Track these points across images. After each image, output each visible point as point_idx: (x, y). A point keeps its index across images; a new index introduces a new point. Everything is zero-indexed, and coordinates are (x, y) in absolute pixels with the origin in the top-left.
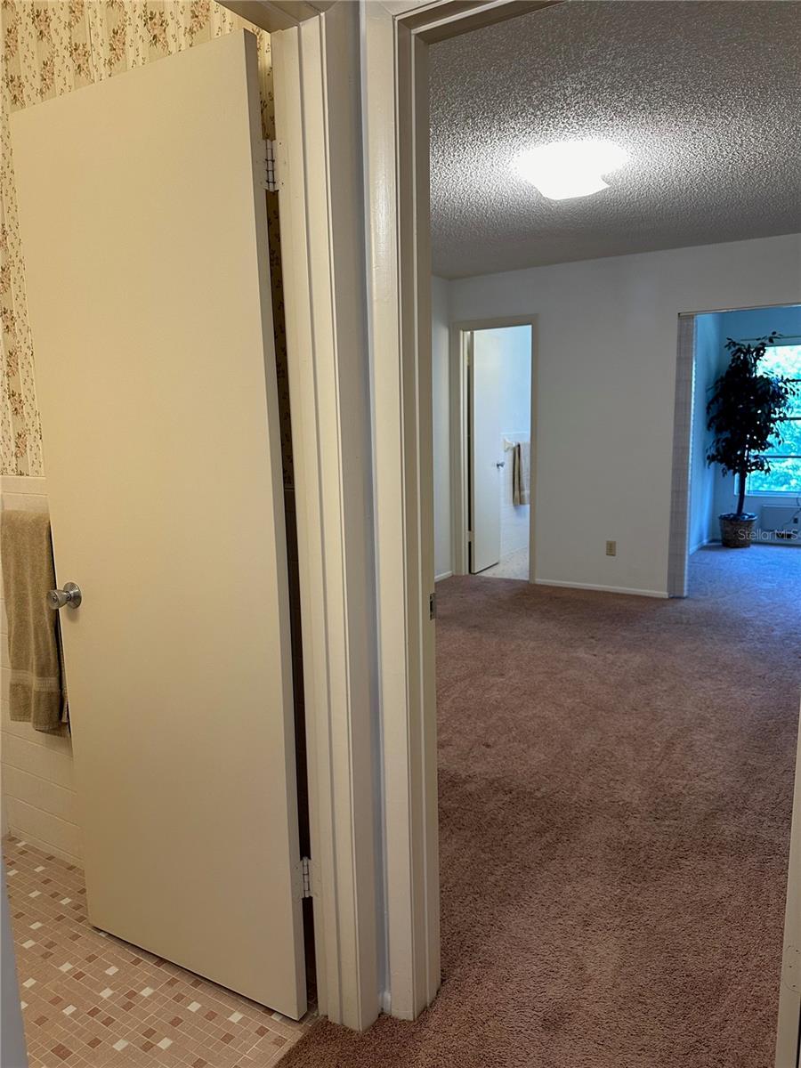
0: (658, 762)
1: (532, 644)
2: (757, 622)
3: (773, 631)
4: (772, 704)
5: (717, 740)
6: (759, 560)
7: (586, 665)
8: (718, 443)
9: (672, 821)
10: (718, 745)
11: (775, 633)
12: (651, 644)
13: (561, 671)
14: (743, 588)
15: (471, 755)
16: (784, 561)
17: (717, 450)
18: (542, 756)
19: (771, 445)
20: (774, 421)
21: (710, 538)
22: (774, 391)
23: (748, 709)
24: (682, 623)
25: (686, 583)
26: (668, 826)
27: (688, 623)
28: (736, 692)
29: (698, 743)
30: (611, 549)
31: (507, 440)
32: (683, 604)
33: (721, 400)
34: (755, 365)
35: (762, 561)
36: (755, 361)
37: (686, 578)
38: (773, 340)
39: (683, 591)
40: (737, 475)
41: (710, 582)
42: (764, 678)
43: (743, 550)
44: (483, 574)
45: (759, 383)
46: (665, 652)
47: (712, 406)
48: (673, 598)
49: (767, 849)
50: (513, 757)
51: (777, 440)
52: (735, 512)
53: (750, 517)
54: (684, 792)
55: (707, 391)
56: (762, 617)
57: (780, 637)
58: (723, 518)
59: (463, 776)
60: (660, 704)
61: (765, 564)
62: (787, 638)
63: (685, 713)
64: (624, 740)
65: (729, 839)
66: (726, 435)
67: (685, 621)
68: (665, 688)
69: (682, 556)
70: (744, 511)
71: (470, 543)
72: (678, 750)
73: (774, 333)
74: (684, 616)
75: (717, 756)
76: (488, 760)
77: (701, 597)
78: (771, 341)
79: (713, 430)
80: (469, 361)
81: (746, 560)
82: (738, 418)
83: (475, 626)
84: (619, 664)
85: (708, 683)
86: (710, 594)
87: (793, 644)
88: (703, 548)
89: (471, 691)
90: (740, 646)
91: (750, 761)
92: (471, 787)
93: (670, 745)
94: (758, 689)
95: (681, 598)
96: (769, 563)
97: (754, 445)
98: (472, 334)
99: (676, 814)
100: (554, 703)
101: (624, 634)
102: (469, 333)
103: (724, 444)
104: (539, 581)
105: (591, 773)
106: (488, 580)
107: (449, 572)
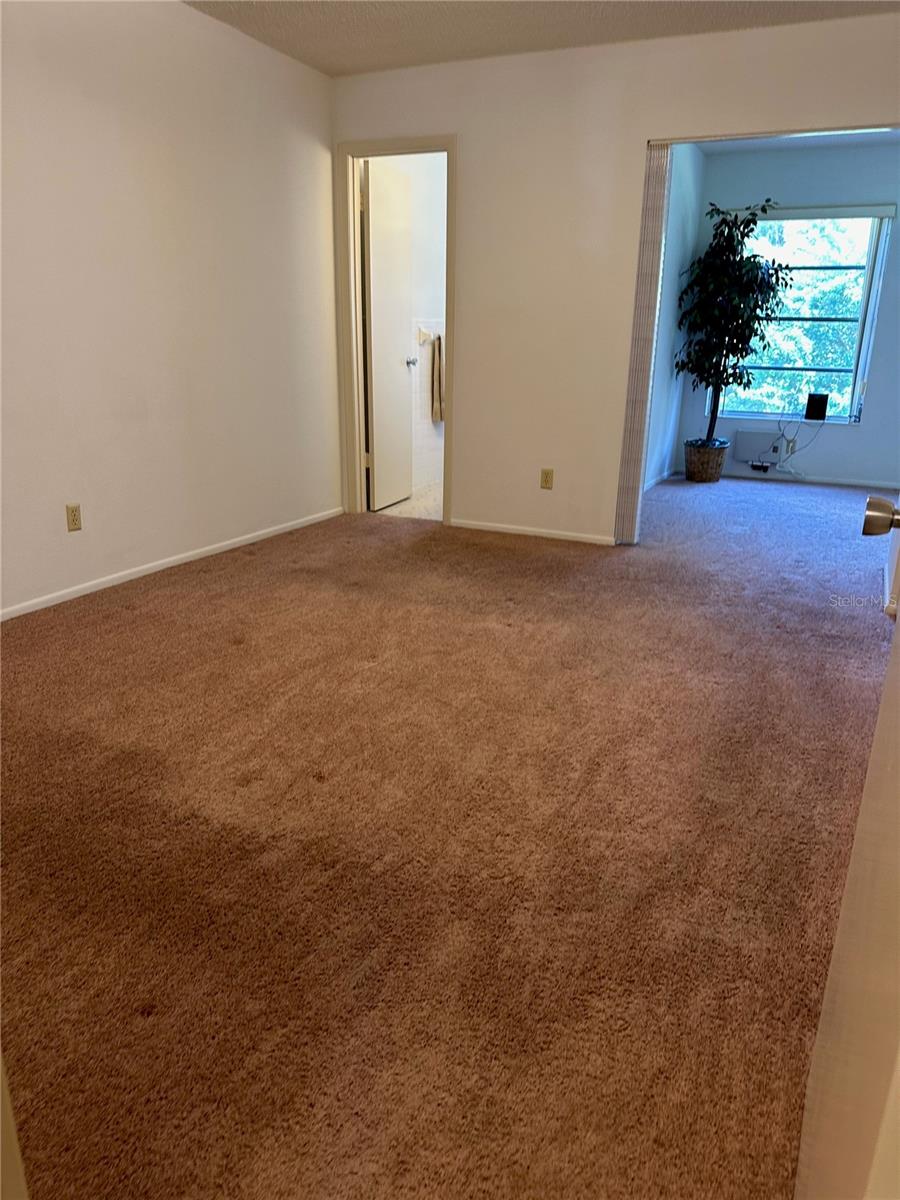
0: (572, 798)
1: (428, 610)
2: (725, 579)
3: (744, 589)
4: (741, 697)
5: (662, 758)
6: (729, 497)
7: (495, 639)
8: (690, 346)
9: (585, 915)
10: (664, 766)
11: (746, 592)
12: (585, 607)
13: (460, 650)
14: (708, 532)
15: (288, 796)
16: (758, 500)
17: (689, 355)
18: (400, 794)
19: (753, 351)
20: (759, 319)
21: (673, 470)
22: (763, 279)
23: (708, 705)
24: (628, 579)
25: (637, 525)
26: (578, 925)
27: (636, 578)
28: (692, 679)
29: (635, 763)
30: (547, 480)
31: (423, 330)
32: (632, 553)
33: (696, 289)
34: (741, 243)
35: (732, 499)
36: (743, 238)
37: (638, 519)
38: (766, 210)
39: (632, 536)
40: (710, 389)
41: (668, 524)
42: (731, 657)
43: (711, 485)
44: (387, 512)
45: (745, 267)
46: (602, 619)
47: (685, 297)
48: (620, 545)
49: (730, 967)
50: (355, 798)
51: (761, 344)
52: (704, 437)
53: (721, 443)
54: (607, 853)
55: (681, 275)
56: (730, 571)
57: (753, 598)
58: (690, 445)
59: (264, 837)
60: (585, 697)
61: (736, 503)
62: (762, 599)
63: (619, 713)
64: (529, 761)
65: (671, 947)
66: (700, 336)
67: (632, 576)
68: (596, 673)
69: (634, 490)
70: (715, 436)
71: (368, 470)
72: (604, 775)
73: (768, 201)
74: (631, 569)
75: (660, 786)
76: (313, 804)
77: (656, 544)
78: (764, 210)
79: (684, 329)
80: (362, 204)
81: (713, 497)
82: (717, 312)
83: (356, 584)
84: (539, 637)
85: (654, 666)
86: (666, 539)
87: (769, 607)
88: (663, 482)
89: (322, 685)
90: (701, 609)
91: (708, 795)
92: (269, 859)
93: (593, 767)
94: (723, 675)
95: (630, 545)
96: (741, 501)
97: (734, 350)
98: (366, 163)
99: (590, 899)
100: (437, 700)
101: (552, 594)
102: (361, 160)
103: (697, 348)
104: (455, 521)
105: (470, 821)
106: (391, 521)
107: (340, 508)
